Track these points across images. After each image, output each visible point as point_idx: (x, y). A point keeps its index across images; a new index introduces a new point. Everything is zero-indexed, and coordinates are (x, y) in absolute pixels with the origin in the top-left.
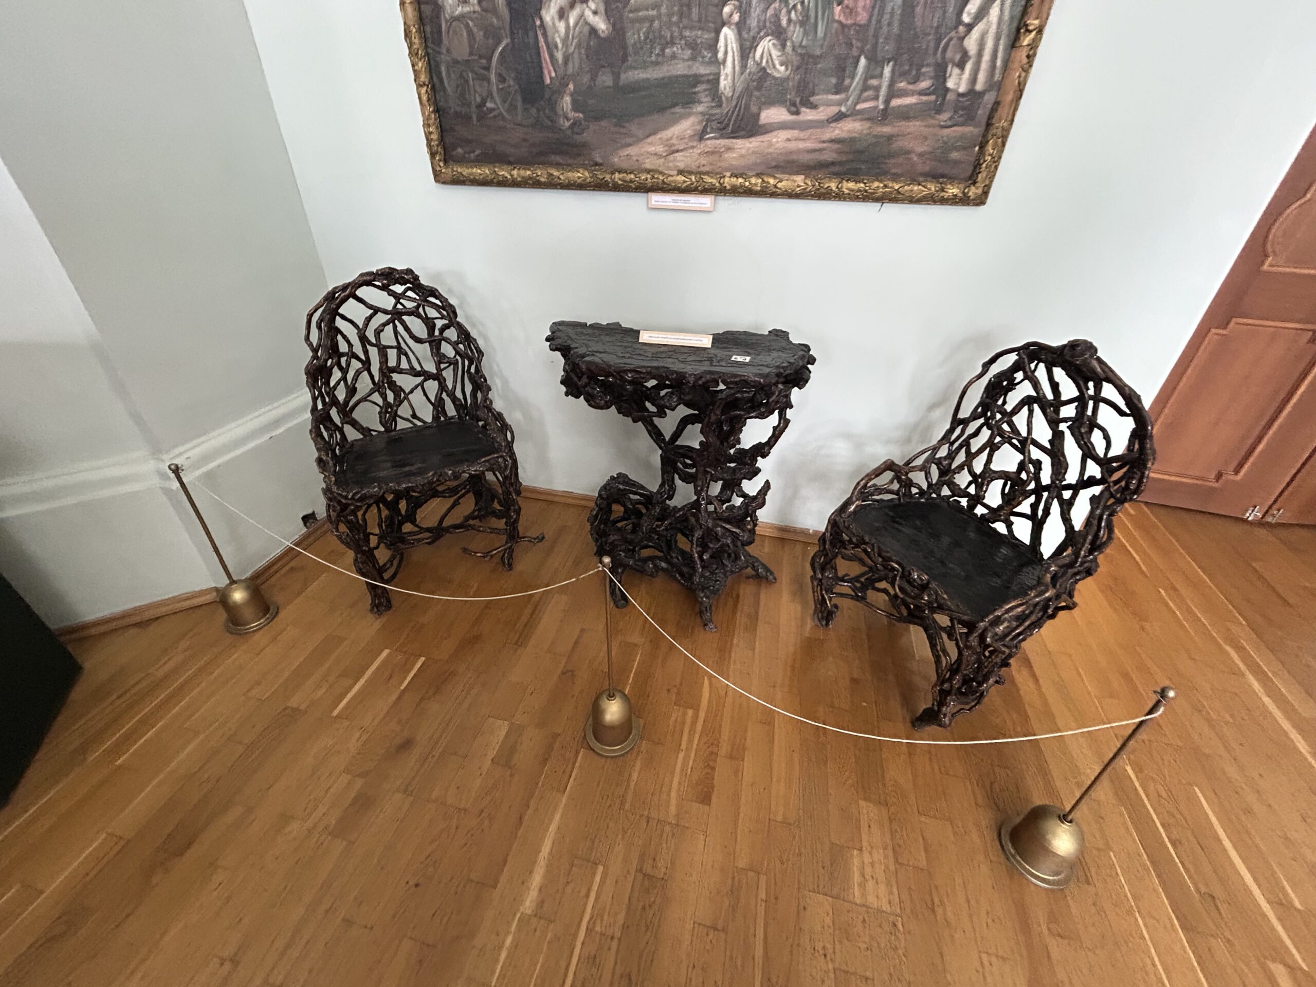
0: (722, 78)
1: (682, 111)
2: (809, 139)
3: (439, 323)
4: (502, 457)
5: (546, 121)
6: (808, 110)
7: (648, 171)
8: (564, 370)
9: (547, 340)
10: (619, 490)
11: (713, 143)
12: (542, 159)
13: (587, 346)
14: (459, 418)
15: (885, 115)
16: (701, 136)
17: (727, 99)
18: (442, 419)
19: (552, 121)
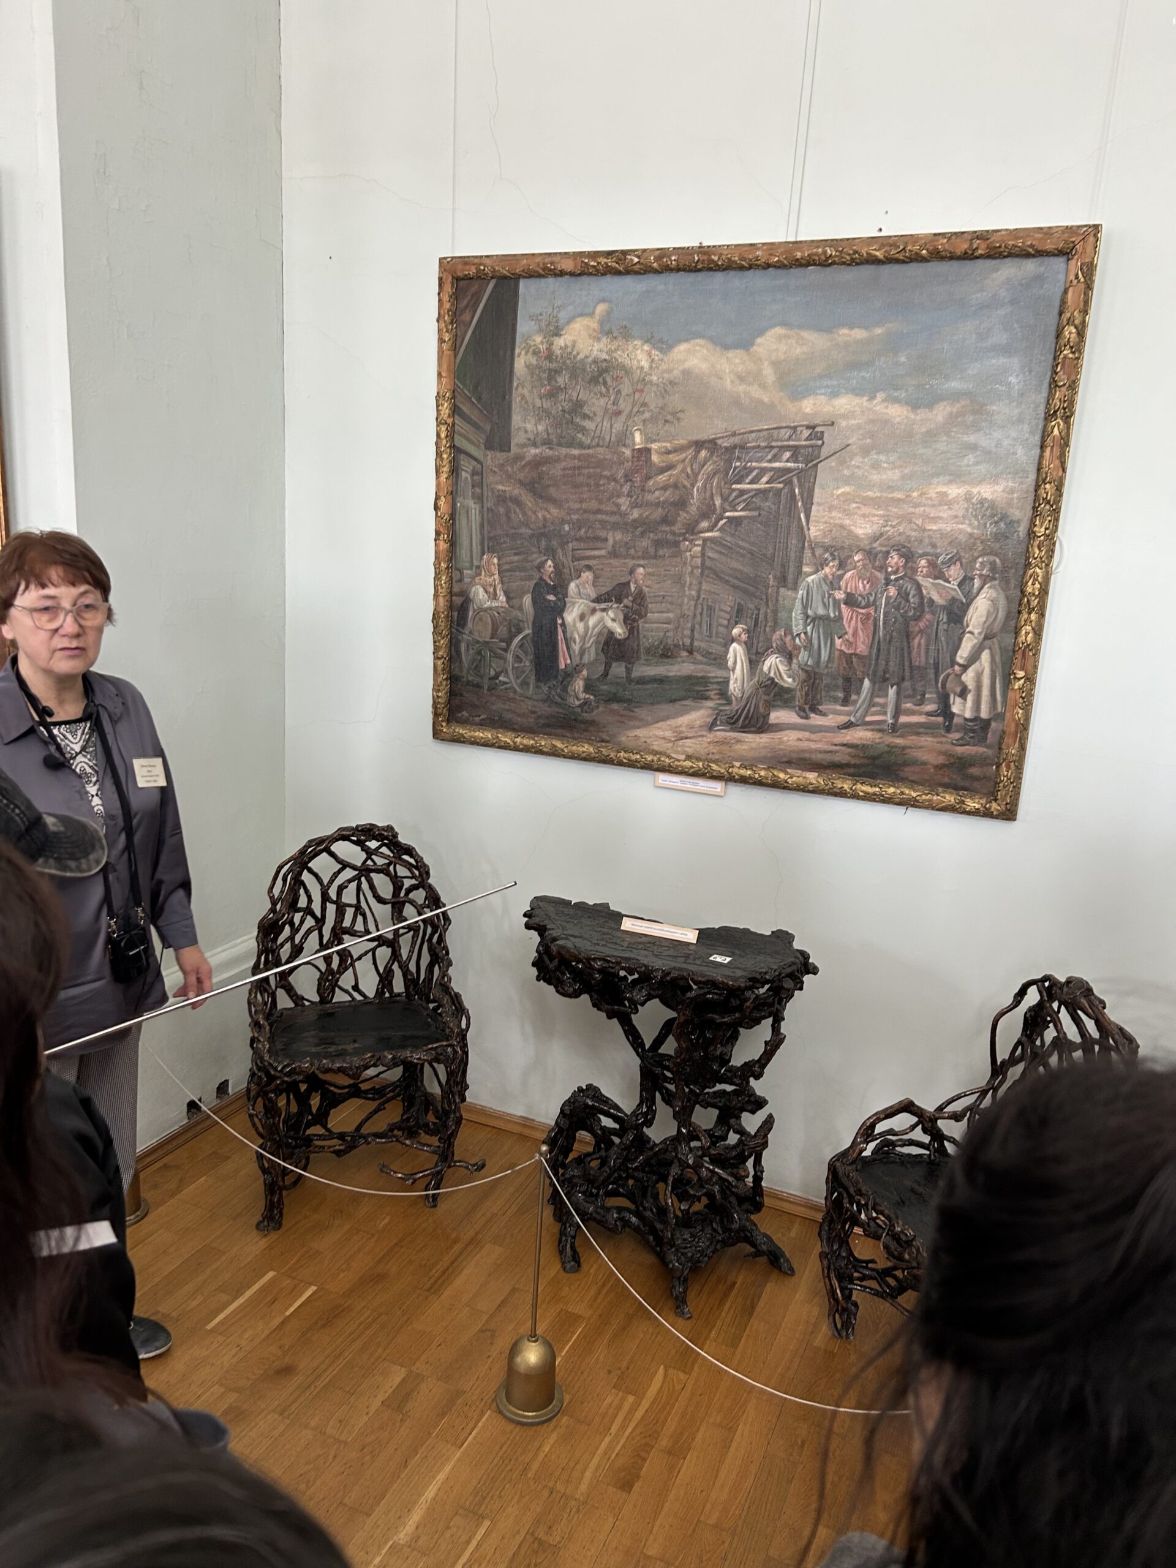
0: (731, 682)
1: (693, 704)
2: (820, 741)
3: (407, 883)
4: (452, 1046)
5: (556, 697)
6: (817, 717)
7: (655, 753)
8: (538, 951)
9: (525, 915)
10: (587, 1105)
11: (722, 733)
12: (548, 730)
13: (564, 928)
14: (407, 996)
15: (895, 728)
16: (711, 727)
17: (736, 698)
18: (387, 995)
19: (562, 699)
